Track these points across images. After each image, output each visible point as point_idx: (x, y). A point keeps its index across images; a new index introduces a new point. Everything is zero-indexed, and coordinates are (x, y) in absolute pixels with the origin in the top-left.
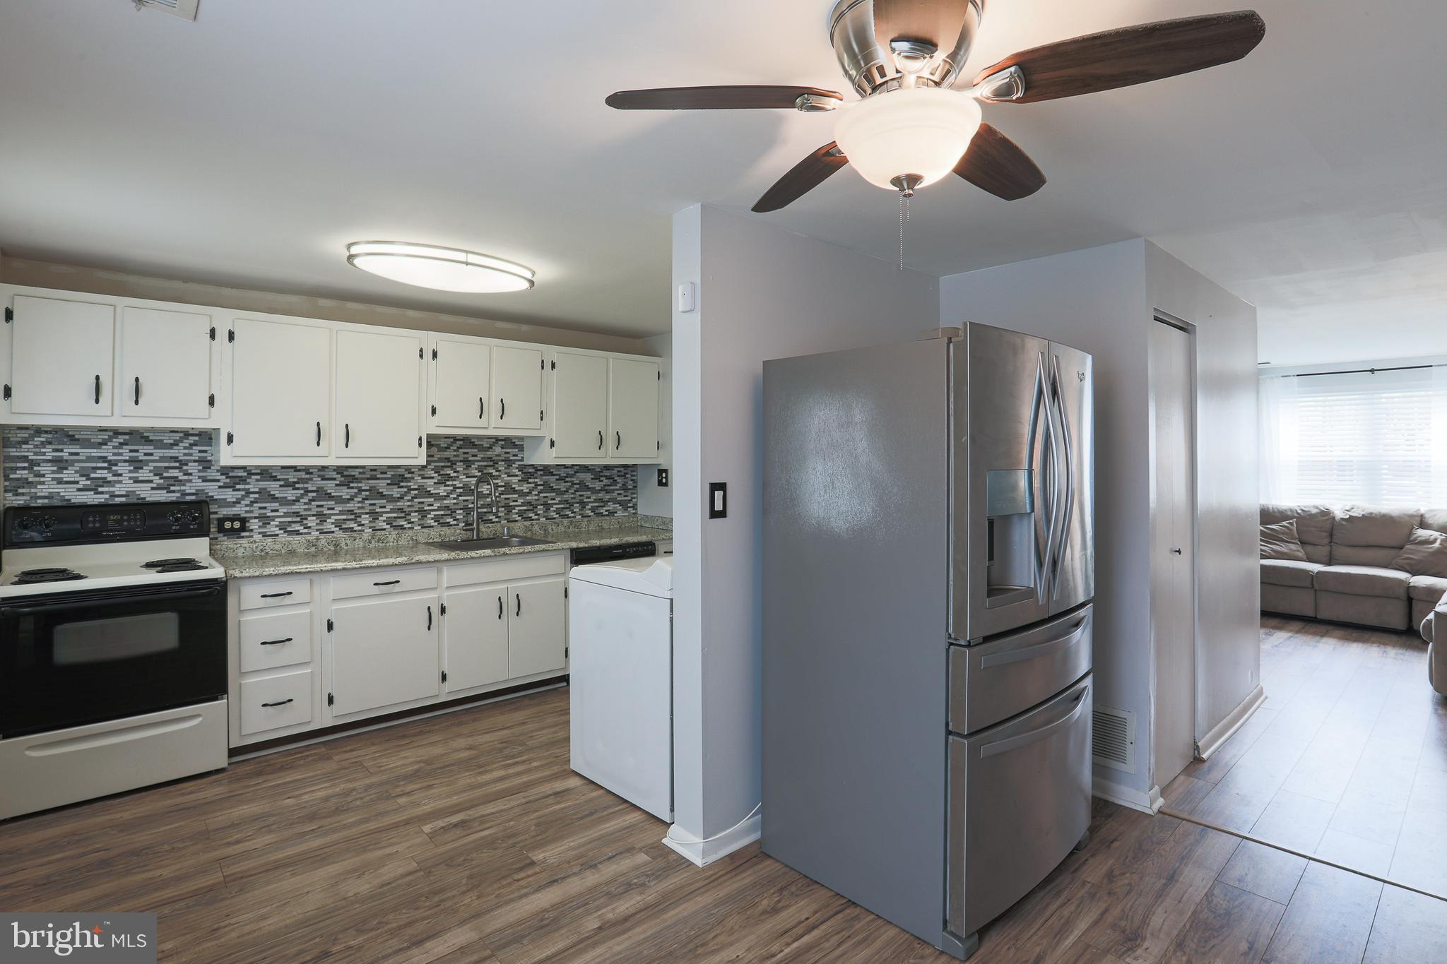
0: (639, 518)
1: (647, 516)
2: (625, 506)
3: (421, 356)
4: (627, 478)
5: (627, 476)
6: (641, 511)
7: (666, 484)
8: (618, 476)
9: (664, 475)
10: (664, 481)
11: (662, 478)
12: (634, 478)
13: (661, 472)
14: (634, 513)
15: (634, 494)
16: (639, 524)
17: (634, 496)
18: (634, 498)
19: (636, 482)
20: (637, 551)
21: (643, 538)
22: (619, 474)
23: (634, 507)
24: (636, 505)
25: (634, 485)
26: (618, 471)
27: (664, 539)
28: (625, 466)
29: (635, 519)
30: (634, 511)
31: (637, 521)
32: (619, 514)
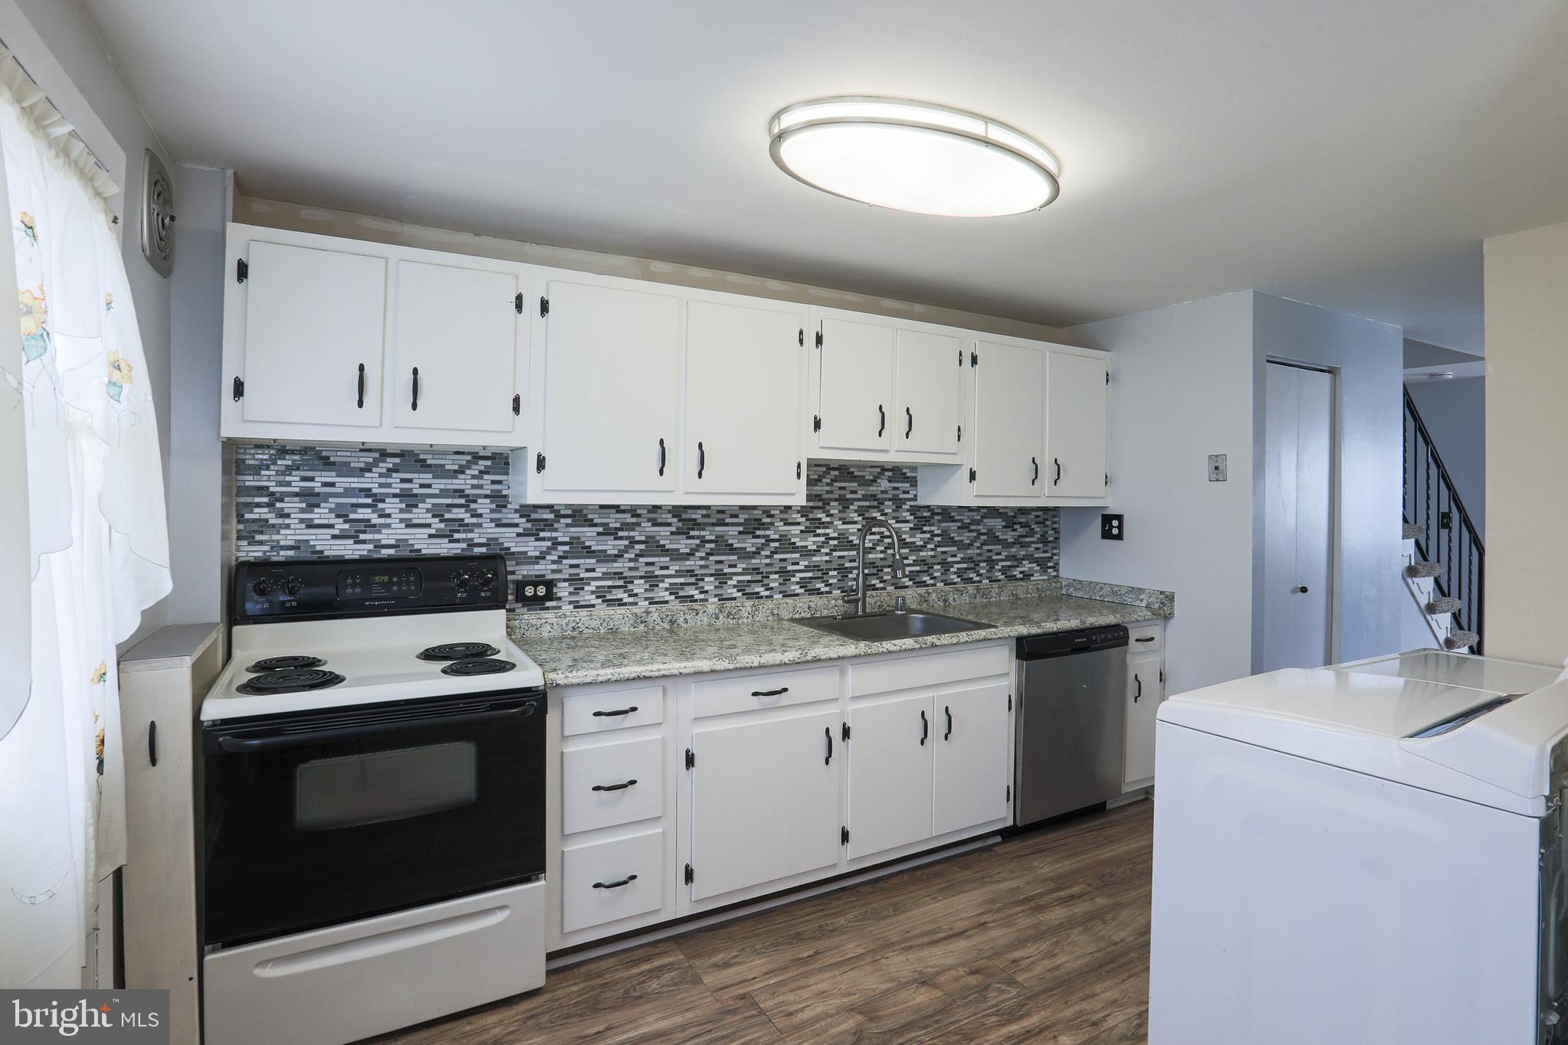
0: (1064, 583)
1: (1080, 582)
2: (1043, 564)
3: (801, 341)
4: (1047, 526)
5: (1047, 523)
6: (1067, 572)
7: (1119, 537)
8: (1036, 523)
9: (1115, 523)
10: (1115, 531)
11: (1112, 527)
12: (1055, 526)
13: (1107, 519)
14: (1055, 577)
15: (1055, 548)
16: (1064, 591)
17: (1055, 551)
18: (1055, 554)
19: (1058, 532)
20: (1106, 640)
21: (1111, 619)
22: (1038, 519)
23: (1055, 568)
24: (1058, 564)
25: (1056, 535)
26: (1036, 516)
27: (1138, 621)
28: (1045, 510)
29: (1058, 585)
30: (1055, 574)
31: (1061, 588)
32: (1037, 577)
